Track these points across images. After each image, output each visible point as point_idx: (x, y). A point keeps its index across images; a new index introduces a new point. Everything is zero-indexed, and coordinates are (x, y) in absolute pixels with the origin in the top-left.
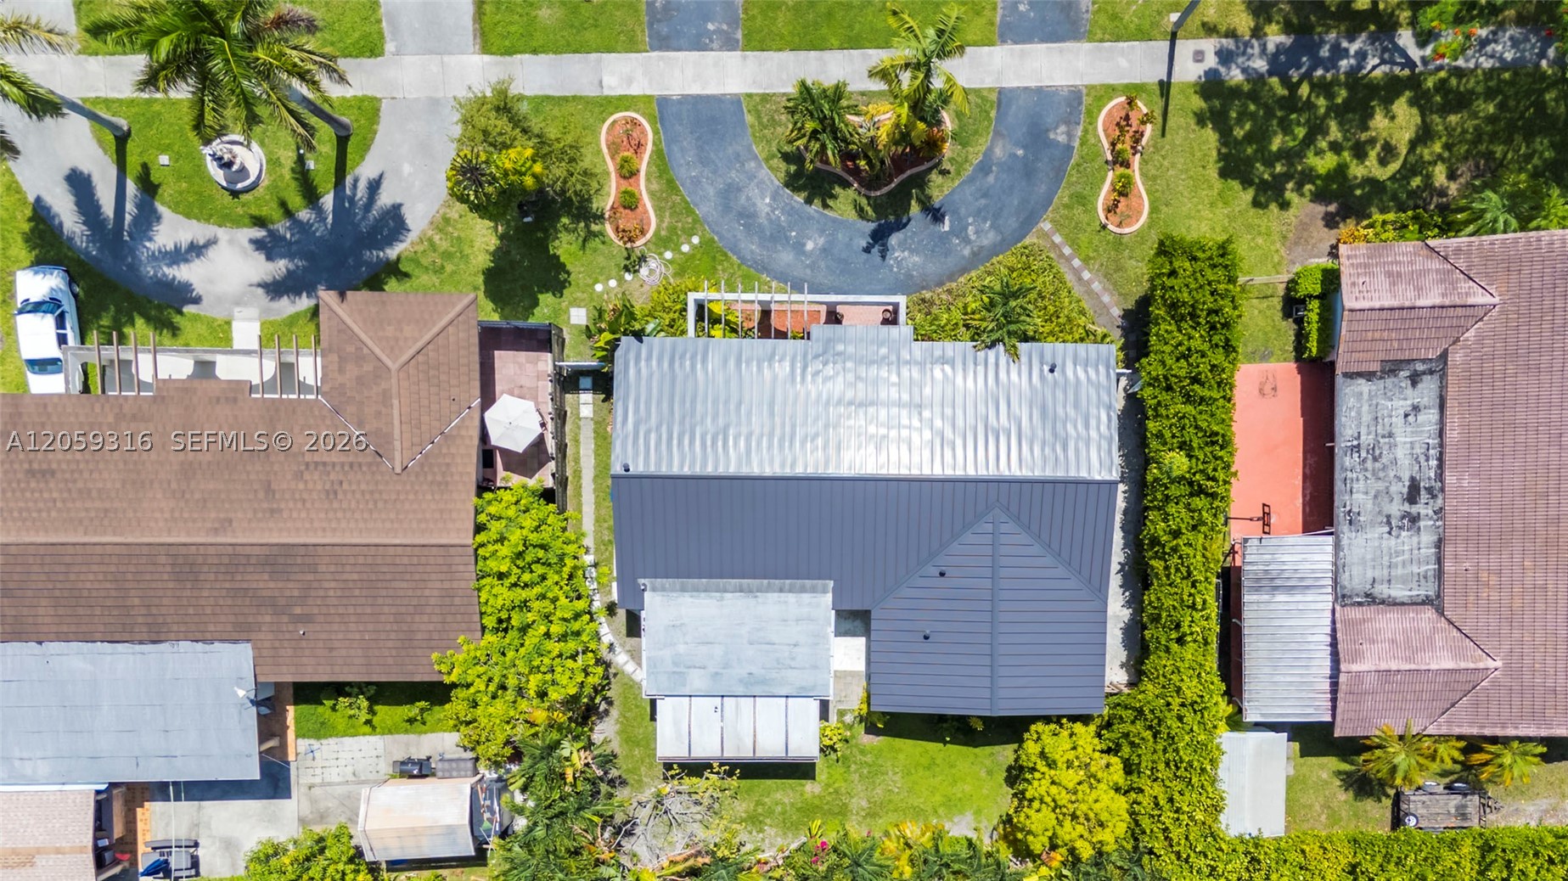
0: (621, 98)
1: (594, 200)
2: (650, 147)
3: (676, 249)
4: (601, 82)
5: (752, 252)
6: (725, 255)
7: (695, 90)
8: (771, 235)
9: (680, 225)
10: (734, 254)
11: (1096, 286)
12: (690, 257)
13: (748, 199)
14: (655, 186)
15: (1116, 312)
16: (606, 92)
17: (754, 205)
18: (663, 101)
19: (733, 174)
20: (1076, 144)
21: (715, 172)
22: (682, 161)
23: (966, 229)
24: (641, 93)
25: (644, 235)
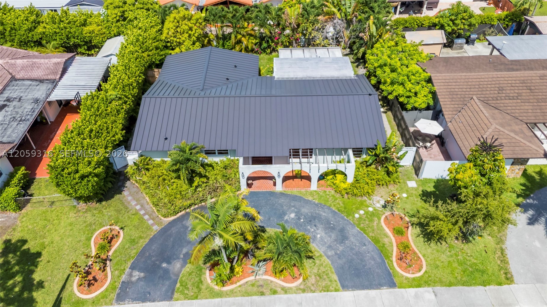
0: (419, 286)
1: (419, 231)
2: (394, 259)
3: (367, 213)
4: (436, 295)
5: (325, 212)
6: (339, 211)
7: (373, 293)
8: (314, 220)
9: (367, 223)
10: (334, 211)
11: (133, 203)
12: (358, 209)
13: (330, 237)
14: (386, 240)
15: (125, 193)
16: (430, 289)
17: (326, 233)
18: (392, 284)
19: (341, 248)
20: (128, 270)
21: (352, 249)
22: (372, 253)
24: (407, 289)
25: (386, 217)
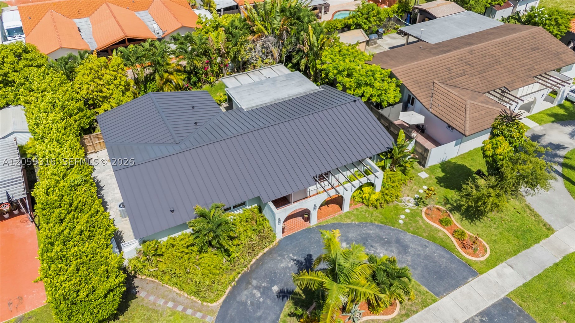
0: (495, 265)
1: (460, 216)
2: (460, 249)
3: (407, 215)
4: (512, 268)
5: (370, 230)
6: (382, 223)
7: (464, 288)
8: (367, 241)
9: (414, 225)
10: (378, 225)
11: (161, 302)
12: (397, 215)
13: (392, 251)
14: (440, 234)
16: (504, 264)
17: (386, 250)
18: (475, 274)
19: (409, 259)
21: (419, 255)
22: (438, 252)
23: (261, 294)
24: (488, 272)
25: (426, 213)
